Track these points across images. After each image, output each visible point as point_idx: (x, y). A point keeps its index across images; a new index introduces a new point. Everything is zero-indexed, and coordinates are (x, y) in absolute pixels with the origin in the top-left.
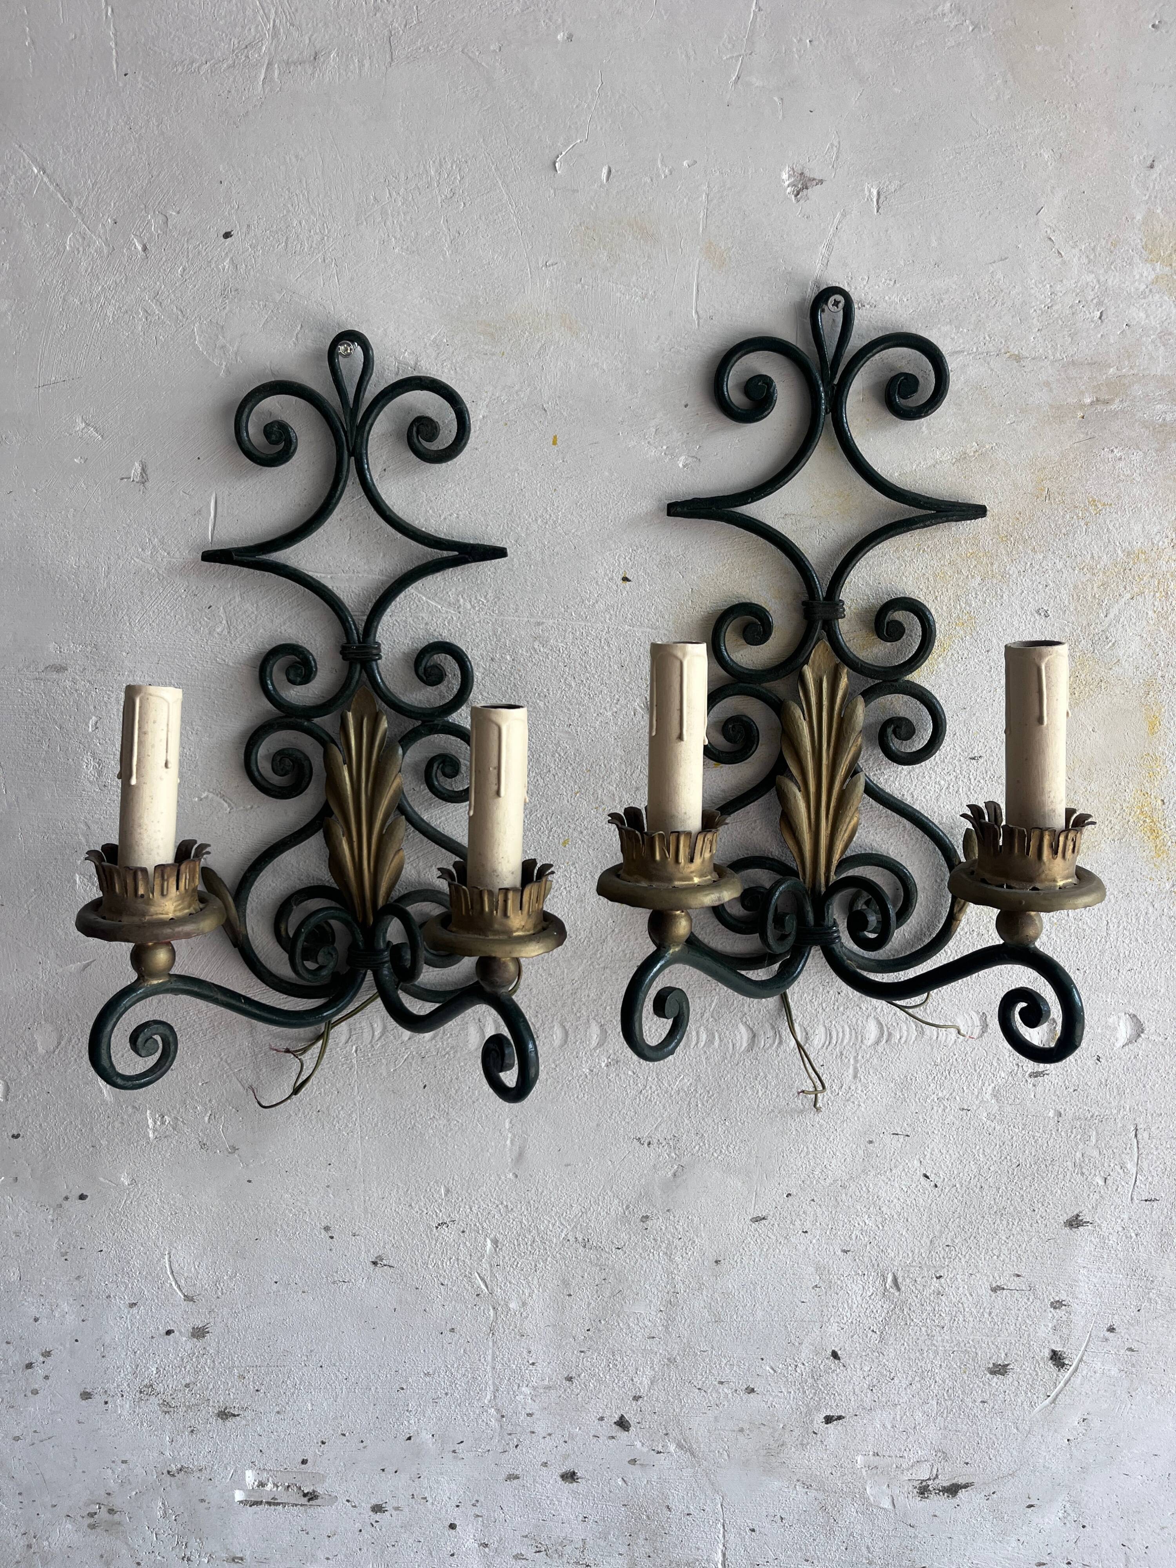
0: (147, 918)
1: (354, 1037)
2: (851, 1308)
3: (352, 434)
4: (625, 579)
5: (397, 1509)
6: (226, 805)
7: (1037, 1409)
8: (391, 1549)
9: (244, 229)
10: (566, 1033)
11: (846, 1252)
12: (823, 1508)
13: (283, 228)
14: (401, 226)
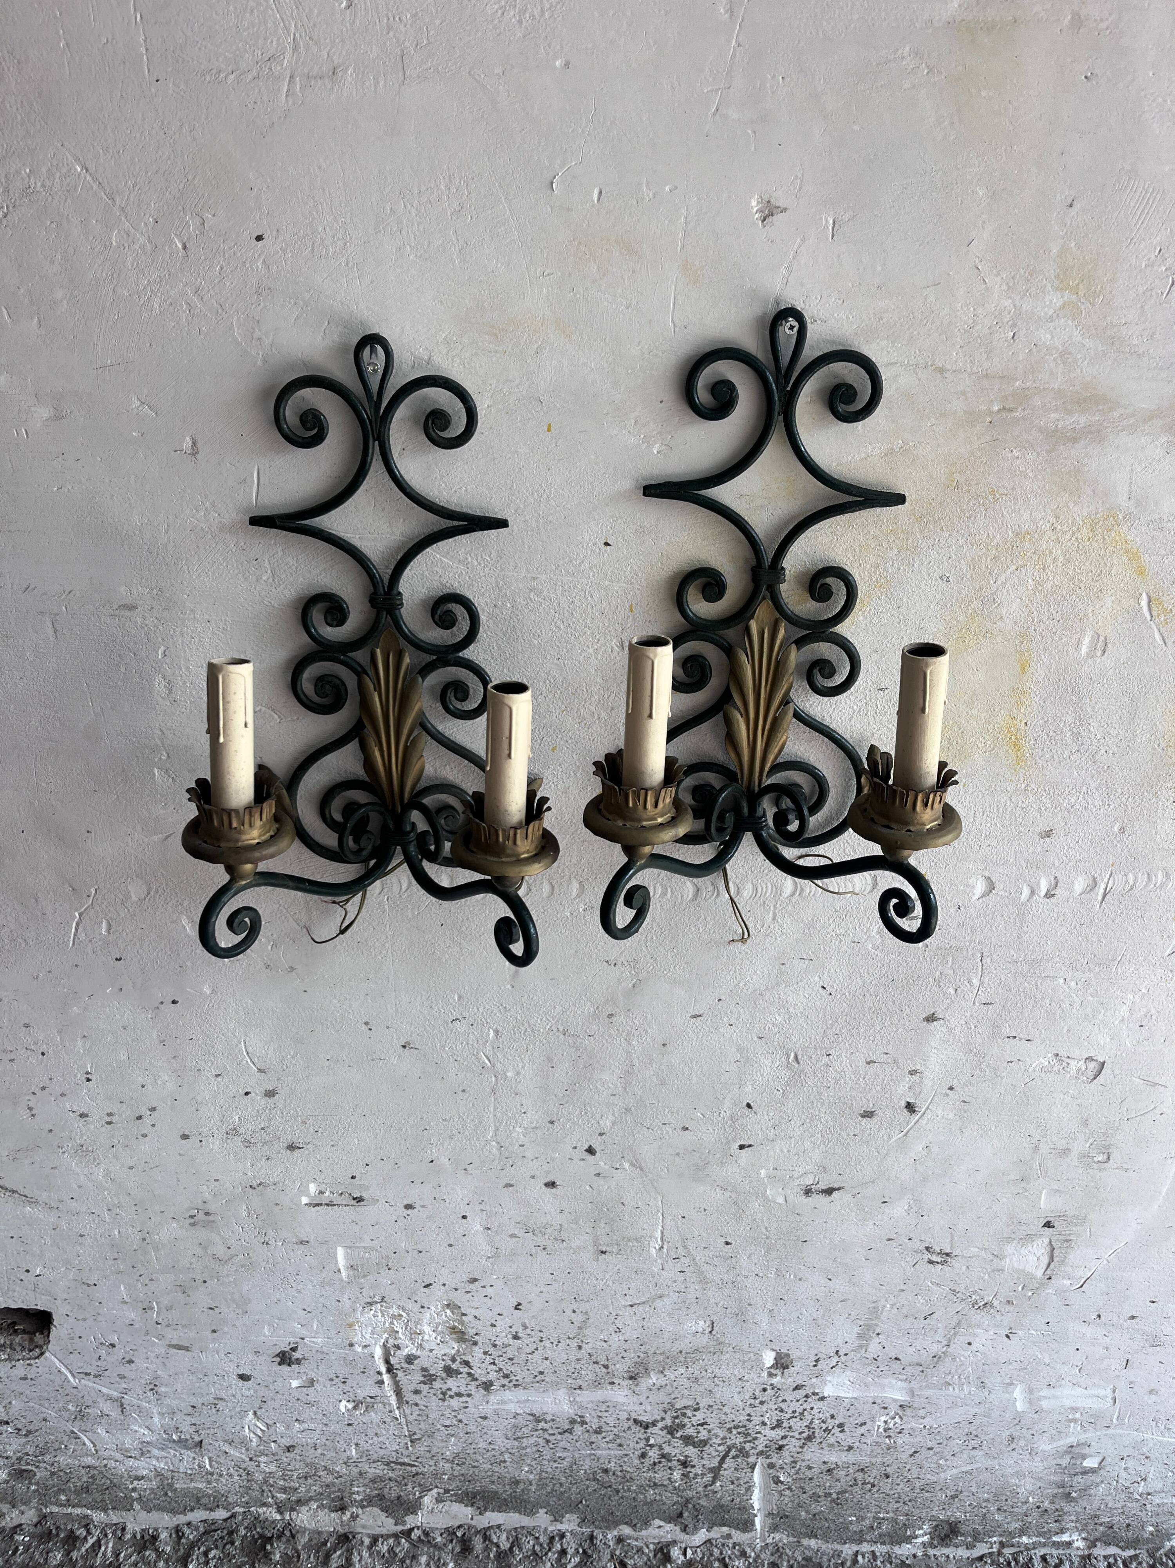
0: (240, 844)
1: (385, 890)
2: (762, 1075)
3: (376, 424)
4: (607, 544)
5: (423, 1206)
6: (276, 717)
7: (893, 1140)
8: (419, 1232)
9: (275, 233)
10: (553, 887)
11: (760, 1038)
12: (735, 1203)
13: (310, 233)
14: (415, 235)
